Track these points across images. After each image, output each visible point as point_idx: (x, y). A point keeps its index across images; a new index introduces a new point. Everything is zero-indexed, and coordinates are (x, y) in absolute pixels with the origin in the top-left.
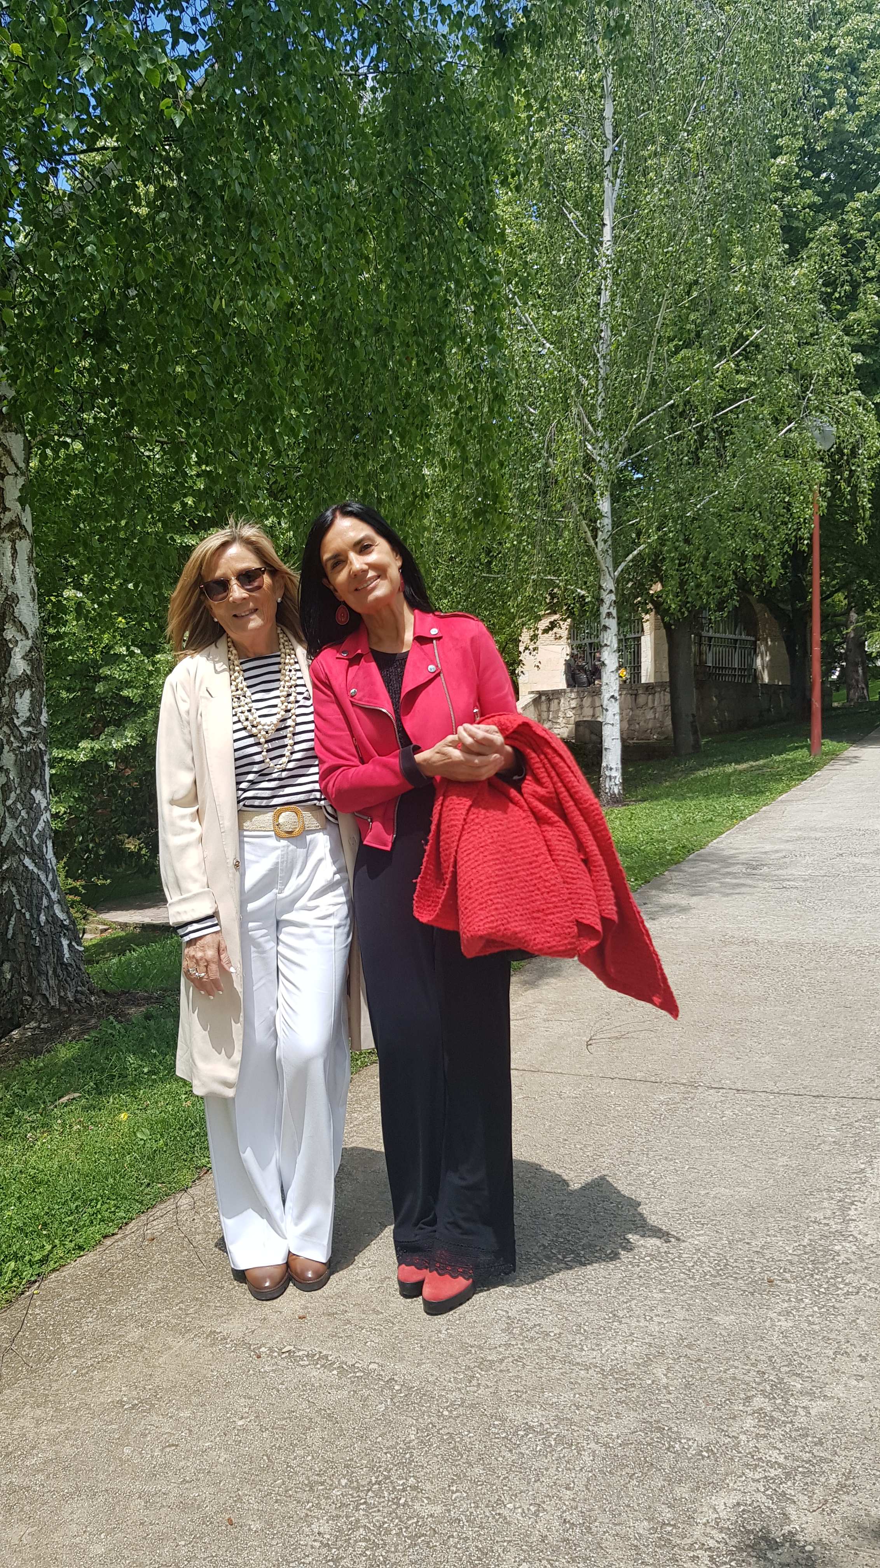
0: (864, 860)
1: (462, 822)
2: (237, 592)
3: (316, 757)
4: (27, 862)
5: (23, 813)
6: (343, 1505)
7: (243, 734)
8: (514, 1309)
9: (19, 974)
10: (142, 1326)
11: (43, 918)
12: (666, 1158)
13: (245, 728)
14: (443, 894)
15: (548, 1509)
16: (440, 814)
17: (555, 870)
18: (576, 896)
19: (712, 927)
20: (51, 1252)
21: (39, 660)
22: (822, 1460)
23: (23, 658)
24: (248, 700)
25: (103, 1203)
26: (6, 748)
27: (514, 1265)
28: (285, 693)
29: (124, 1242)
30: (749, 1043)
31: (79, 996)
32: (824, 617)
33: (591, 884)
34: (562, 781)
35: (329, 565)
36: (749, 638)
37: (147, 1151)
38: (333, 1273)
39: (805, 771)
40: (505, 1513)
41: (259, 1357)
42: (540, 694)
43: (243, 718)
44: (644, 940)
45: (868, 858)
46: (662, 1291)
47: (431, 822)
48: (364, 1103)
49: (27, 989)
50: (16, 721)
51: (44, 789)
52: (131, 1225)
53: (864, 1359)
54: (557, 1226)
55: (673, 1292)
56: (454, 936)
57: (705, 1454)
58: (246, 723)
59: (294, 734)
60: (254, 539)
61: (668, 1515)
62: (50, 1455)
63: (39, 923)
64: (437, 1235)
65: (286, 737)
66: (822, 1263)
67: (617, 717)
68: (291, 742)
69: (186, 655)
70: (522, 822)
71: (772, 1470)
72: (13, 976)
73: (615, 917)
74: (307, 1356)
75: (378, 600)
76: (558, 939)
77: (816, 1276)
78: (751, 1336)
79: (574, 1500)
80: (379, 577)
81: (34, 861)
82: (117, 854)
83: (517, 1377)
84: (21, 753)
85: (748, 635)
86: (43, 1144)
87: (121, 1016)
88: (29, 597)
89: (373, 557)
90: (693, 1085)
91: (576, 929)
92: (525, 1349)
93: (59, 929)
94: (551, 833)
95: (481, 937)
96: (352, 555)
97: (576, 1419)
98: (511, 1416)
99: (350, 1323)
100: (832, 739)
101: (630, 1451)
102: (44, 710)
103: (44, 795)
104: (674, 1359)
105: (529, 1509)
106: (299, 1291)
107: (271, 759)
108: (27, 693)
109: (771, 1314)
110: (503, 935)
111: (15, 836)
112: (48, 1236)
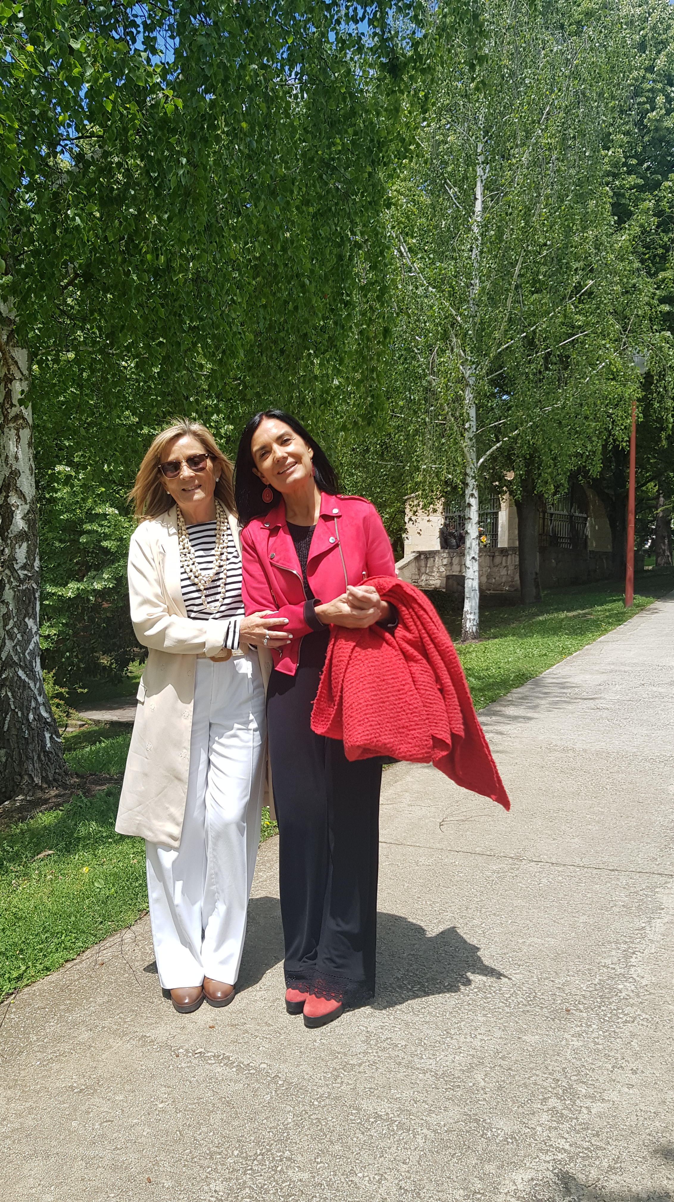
0: (660, 690)
1: (347, 658)
2: (186, 471)
3: (241, 601)
4: (21, 673)
5: (19, 636)
6: (234, 1170)
7: (188, 582)
8: (372, 1025)
9: (12, 759)
10: (91, 1030)
11: (31, 717)
12: (494, 914)
13: (189, 578)
14: (333, 711)
15: (389, 1178)
16: (332, 652)
17: (418, 696)
18: (432, 717)
19: (541, 737)
20: (25, 971)
21: (34, 520)
22: (598, 1148)
23: (22, 518)
24: (192, 556)
25: (66, 936)
26: (7, 586)
27: (374, 991)
28: (219, 553)
29: (81, 966)
30: (563, 828)
31: (57, 776)
32: (639, 501)
33: (444, 708)
34: (425, 629)
35: (258, 455)
36: (581, 515)
37: (102, 897)
38: (236, 993)
39: (620, 619)
40: (356, 1180)
41: (177, 1056)
42: (420, 553)
43: (188, 570)
44: (484, 751)
45: (663, 688)
46: (485, 1015)
47: (325, 657)
48: (268, 865)
49: (17, 770)
50: (15, 566)
51: (35, 618)
52: (87, 953)
53: (634, 1072)
54: (408, 963)
55: (494, 1016)
56: (339, 744)
57: (510, 1140)
58: (191, 574)
59: (225, 584)
60: (200, 432)
61: (479, 1186)
62: (17, 1125)
63: (28, 720)
64: (317, 967)
65: (219, 586)
66: (608, 998)
67: (477, 574)
68: (224, 590)
69: (145, 519)
70: (394, 659)
71: (559, 1154)
72: (7, 760)
73: (462, 734)
74: (214, 1056)
75: (296, 481)
76: (417, 749)
77: (603, 1008)
78: (551, 1052)
79: (408, 1172)
80: (296, 463)
81: (25, 673)
82: (94, 668)
83: (372, 1077)
84: (18, 590)
85: (581, 512)
86: (24, 889)
87: (87, 792)
88: (28, 472)
89: (291, 448)
90: (519, 858)
91: (431, 742)
92: (379, 1057)
93: (43, 725)
94: (416, 668)
95: (359, 746)
96: (276, 447)
97: (414, 1110)
98: (365, 1107)
99: (247, 1032)
100: (642, 596)
101: (453, 1136)
102: (37, 558)
103: (35, 623)
104: (491, 1068)
105: (374, 1178)
106: (210, 1007)
107: (208, 603)
108: (25, 545)
109: (566, 1035)
110: (376, 746)
111: (12, 654)
112: (23, 959)
